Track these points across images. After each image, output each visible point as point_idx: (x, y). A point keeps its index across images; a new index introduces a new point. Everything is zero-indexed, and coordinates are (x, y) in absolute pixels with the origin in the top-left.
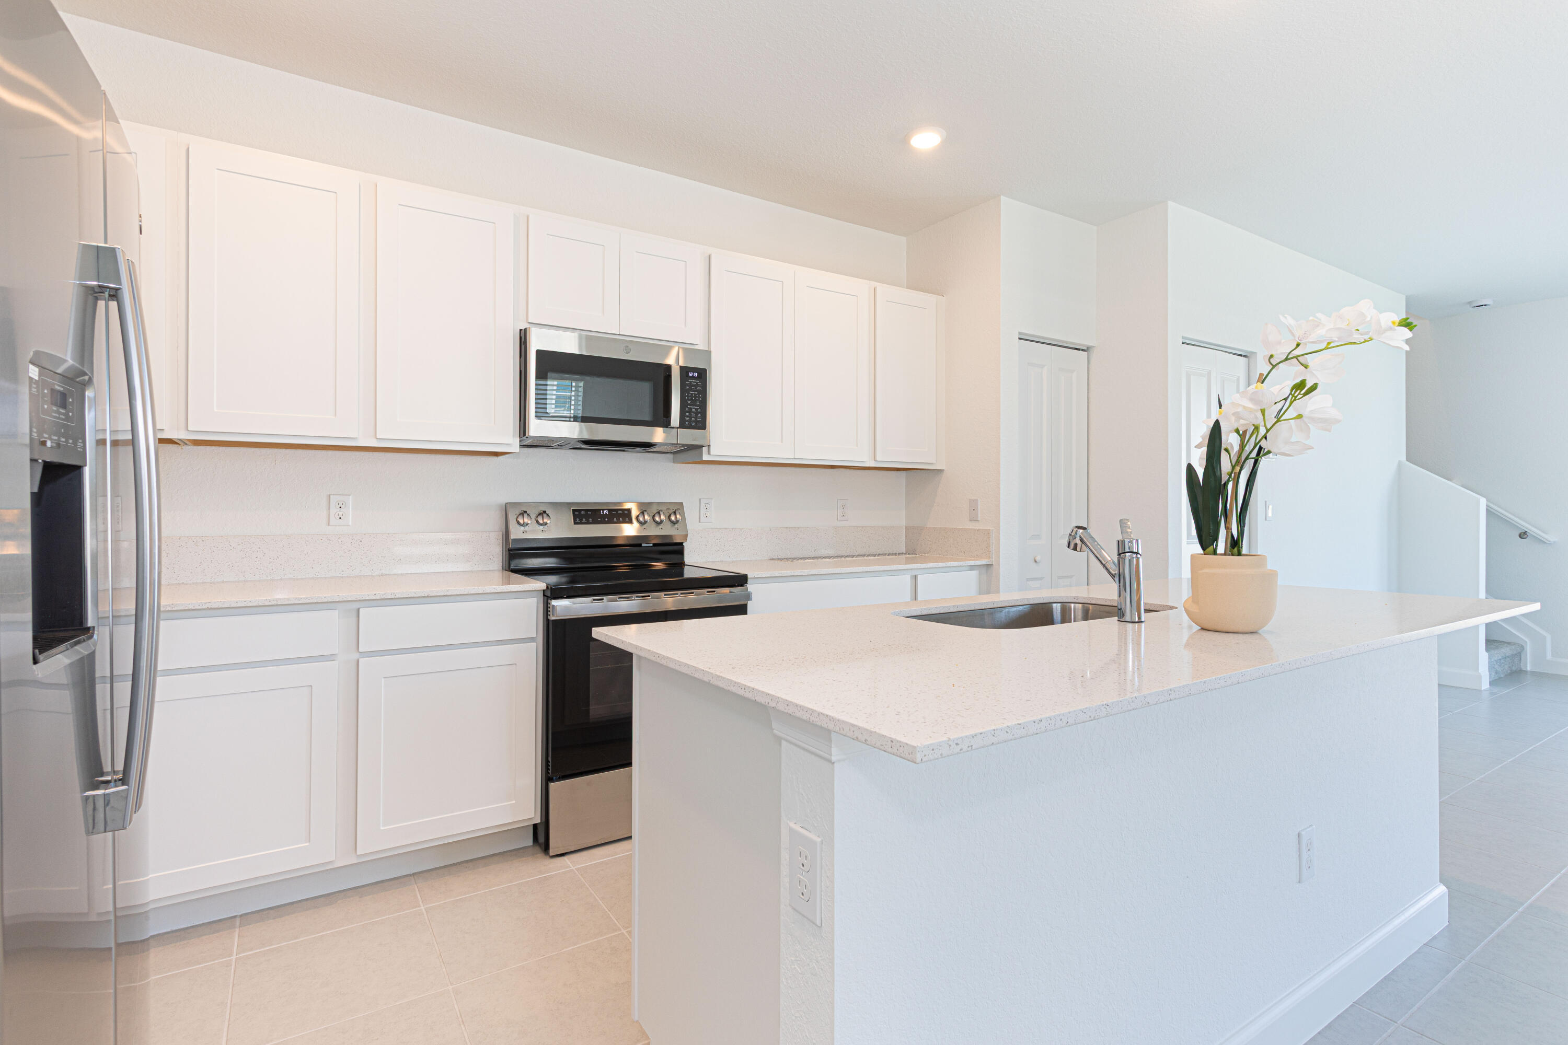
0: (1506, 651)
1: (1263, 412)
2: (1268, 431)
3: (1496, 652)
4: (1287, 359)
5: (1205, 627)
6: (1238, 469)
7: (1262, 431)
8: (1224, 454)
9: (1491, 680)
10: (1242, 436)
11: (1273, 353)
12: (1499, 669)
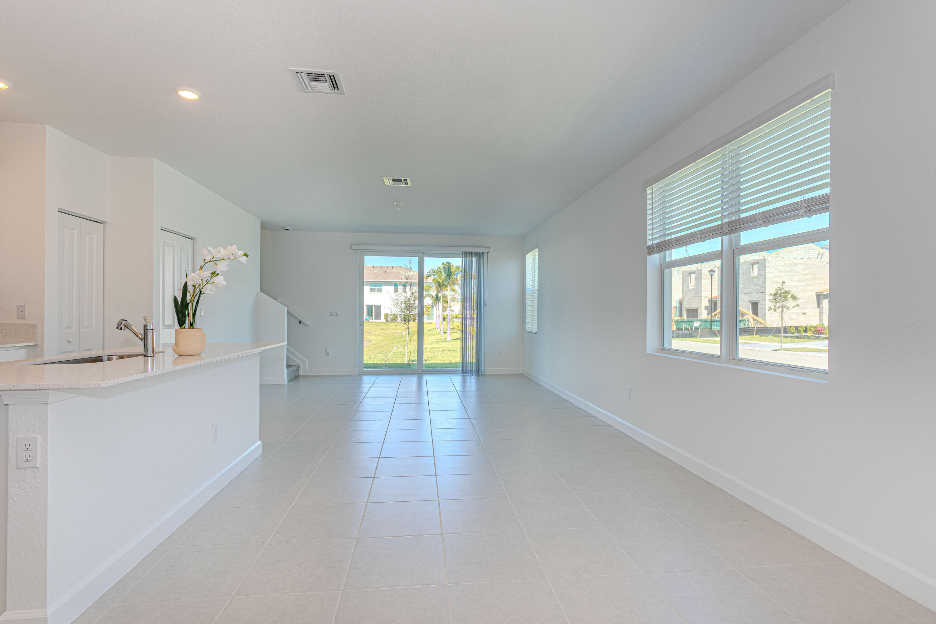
0: (294, 368)
1: (202, 280)
2: (203, 286)
3: (290, 369)
4: (210, 261)
5: (180, 355)
6: (193, 298)
7: (202, 286)
8: (188, 293)
9: (288, 380)
10: (194, 286)
11: (205, 258)
12: (291, 376)
